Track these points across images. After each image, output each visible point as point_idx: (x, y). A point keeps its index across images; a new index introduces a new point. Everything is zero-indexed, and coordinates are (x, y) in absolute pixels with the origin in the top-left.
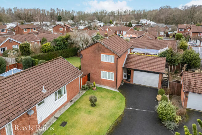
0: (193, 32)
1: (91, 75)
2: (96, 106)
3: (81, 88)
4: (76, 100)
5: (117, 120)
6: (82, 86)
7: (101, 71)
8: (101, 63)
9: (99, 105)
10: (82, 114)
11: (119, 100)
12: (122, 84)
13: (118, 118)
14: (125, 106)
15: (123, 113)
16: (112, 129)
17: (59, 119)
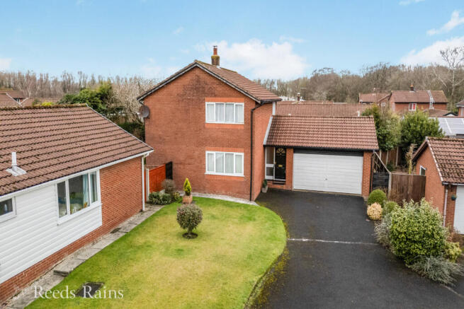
0: (396, 103)
1: (174, 166)
2: (199, 237)
3: (148, 199)
4: (134, 226)
5: (271, 268)
6: (149, 193)
7: (207, 152)
8: (204, 127)
9: (208, 235)
10: (155, 259)
11: (266, 222)
12: (265, 191)
13: (275, 263)
14: (287, 235)
15: (285, 250)
16: (263, 293)
17: (72, 278)
